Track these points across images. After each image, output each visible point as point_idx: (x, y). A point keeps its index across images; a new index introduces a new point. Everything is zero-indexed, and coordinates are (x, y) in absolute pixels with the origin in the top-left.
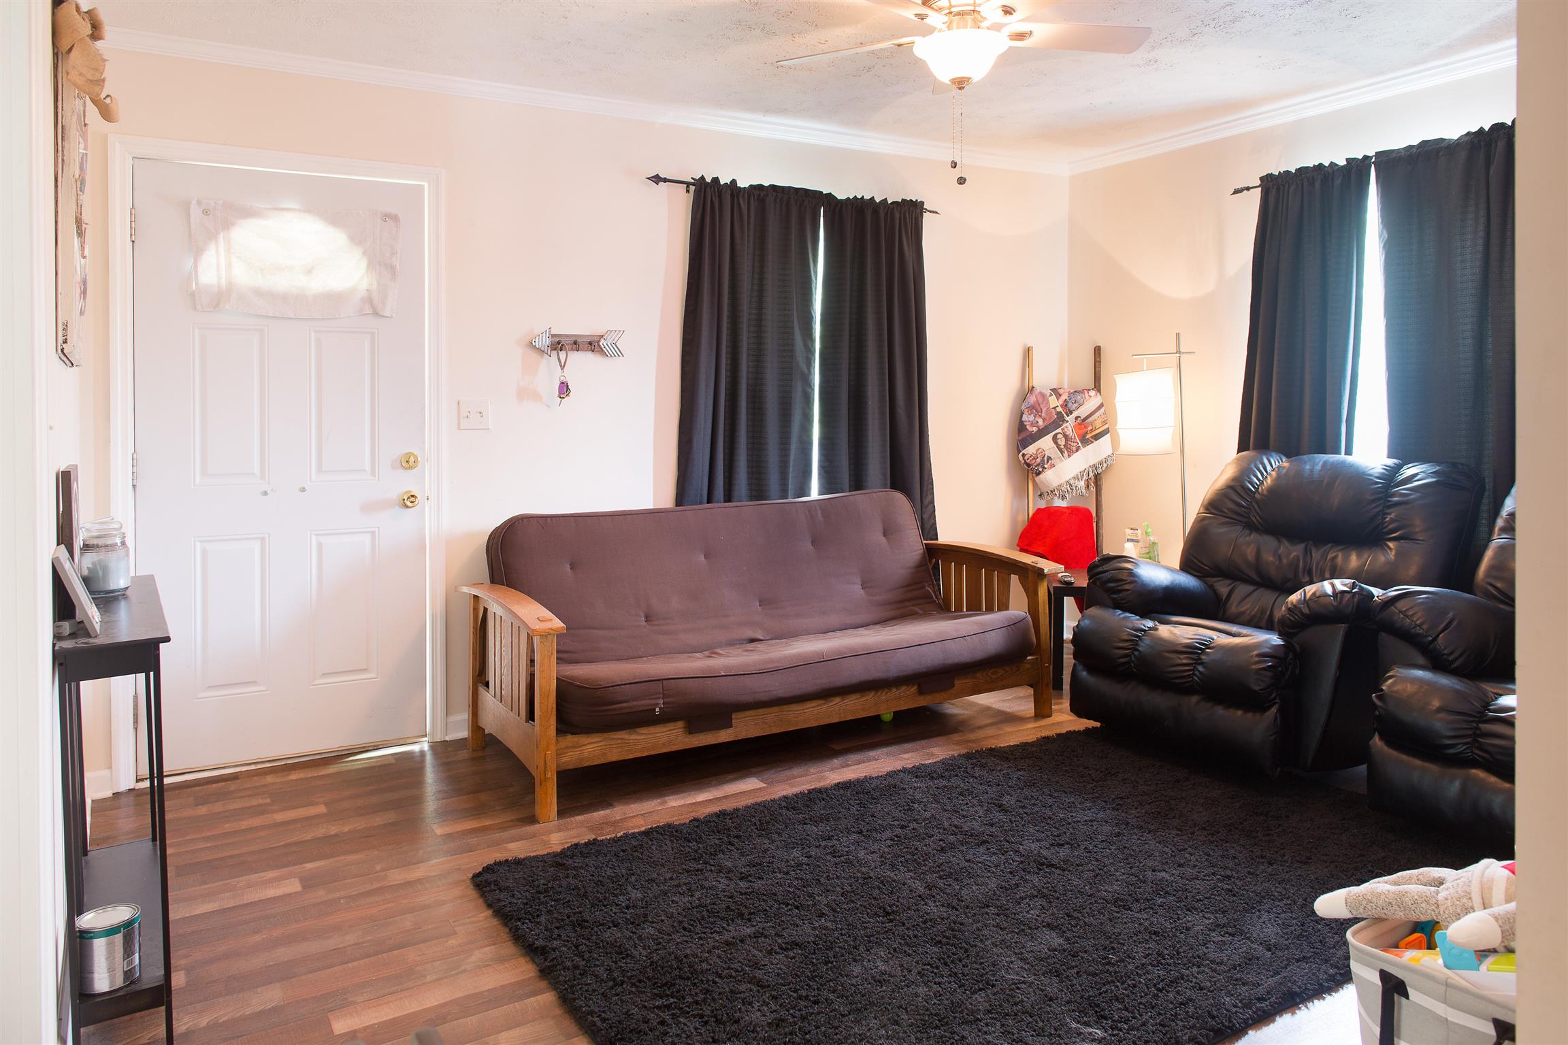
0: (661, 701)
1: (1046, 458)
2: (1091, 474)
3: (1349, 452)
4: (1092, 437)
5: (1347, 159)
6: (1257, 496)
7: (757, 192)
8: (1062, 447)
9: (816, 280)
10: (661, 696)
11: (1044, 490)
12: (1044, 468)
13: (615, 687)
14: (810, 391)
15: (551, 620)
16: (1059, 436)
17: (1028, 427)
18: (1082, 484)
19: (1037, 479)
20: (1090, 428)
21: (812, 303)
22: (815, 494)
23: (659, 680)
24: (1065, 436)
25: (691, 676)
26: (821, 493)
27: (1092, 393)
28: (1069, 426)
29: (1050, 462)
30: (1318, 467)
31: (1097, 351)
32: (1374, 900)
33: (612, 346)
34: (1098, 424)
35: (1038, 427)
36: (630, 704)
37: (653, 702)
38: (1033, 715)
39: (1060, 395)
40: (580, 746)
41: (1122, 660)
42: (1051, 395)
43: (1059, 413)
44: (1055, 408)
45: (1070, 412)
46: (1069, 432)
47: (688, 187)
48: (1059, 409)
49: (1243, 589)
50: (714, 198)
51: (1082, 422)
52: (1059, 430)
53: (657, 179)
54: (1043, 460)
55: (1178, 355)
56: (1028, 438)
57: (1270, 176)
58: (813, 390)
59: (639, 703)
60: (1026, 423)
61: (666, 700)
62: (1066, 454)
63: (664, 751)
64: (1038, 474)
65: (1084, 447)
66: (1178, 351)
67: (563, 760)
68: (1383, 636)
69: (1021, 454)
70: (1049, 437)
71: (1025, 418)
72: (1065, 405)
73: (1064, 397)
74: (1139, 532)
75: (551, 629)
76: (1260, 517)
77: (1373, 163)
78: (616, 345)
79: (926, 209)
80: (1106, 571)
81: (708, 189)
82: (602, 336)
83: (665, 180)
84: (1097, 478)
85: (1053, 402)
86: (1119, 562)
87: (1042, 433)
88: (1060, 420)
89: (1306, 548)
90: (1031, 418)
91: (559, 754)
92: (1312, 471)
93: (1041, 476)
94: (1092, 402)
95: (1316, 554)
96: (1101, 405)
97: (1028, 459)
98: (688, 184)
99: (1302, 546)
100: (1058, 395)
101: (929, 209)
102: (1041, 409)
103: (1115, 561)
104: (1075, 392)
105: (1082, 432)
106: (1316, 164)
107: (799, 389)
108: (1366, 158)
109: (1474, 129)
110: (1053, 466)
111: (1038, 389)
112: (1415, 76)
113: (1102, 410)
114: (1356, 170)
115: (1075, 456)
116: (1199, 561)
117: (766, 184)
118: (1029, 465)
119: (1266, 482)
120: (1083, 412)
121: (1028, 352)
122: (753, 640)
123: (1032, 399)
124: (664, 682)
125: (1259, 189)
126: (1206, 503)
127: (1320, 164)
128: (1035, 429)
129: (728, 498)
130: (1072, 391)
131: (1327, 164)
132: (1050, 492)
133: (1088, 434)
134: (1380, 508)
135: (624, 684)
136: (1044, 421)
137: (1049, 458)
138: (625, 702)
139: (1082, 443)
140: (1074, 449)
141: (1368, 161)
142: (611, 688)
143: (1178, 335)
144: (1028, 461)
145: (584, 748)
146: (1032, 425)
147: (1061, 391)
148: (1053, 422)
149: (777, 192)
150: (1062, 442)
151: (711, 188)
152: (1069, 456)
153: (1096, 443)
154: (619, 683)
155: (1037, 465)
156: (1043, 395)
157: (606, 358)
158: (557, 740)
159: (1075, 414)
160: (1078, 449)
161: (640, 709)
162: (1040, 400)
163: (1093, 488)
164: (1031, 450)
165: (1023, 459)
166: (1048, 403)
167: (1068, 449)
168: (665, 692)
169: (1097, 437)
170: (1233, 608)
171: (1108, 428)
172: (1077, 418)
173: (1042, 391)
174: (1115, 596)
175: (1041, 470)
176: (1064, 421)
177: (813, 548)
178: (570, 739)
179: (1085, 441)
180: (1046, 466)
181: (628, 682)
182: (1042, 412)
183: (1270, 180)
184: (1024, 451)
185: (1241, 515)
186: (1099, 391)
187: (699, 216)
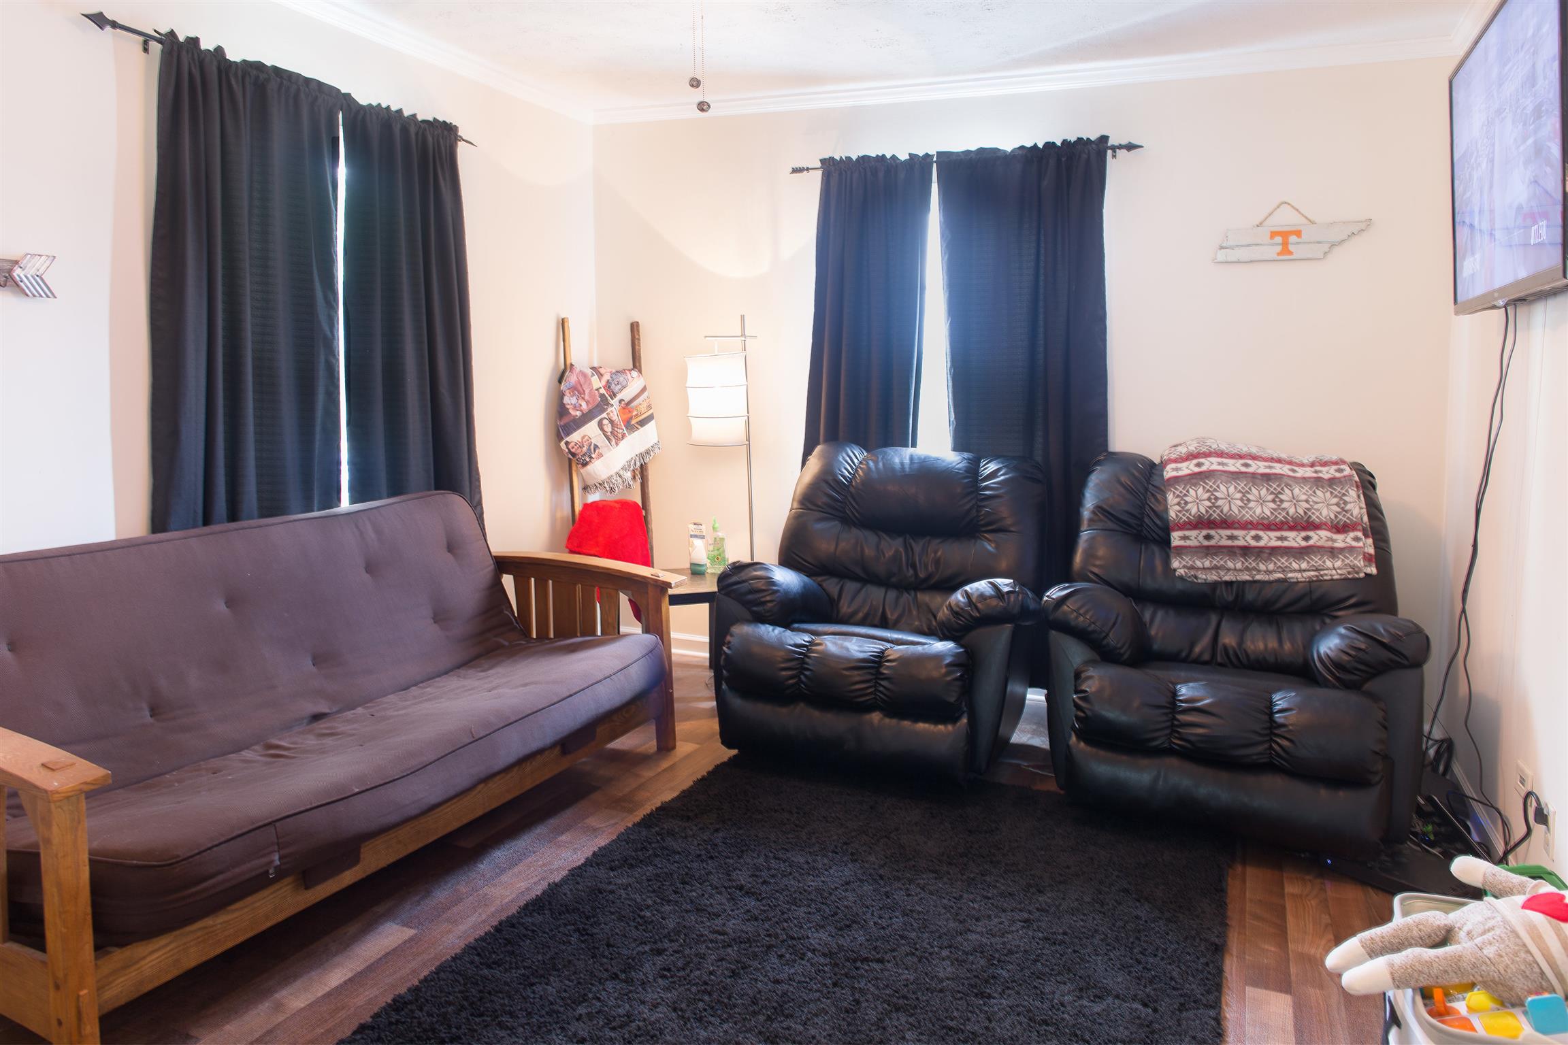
0: (276, 857)
1: (592, 447)
2: (638, 464)
3: (914, 445)
4: (637, 423)
5: (910, 154)
6: (852, 490)
7: (254, 72)
8: (609, 434)
9: (336, 210)
10: (276, 848)
11: (590, 482)
12: (591, 458)
13: (204, 854)
14: (334, 361)
15: (73, 764)
16: (605, 422)
17: (571, 411)
18: (628, 475)
19: (583, 471)
20: (635, 413)
21: (333, 242)
22: (345, 503)
23: (270, 824)
24: (612, 422)
25: (314, 805)
26: (353, 501)
27: (635, 374)
28: (614, 411)
29: (597, 451)
30: (907, 461)
31: (634, 327)
32: (1426, 970)
33: (34, 279)
34: (643, 408)
35: (581, 411)
36: (228, 875)
37: (264, 860)
38: (656, 748)
39: (602, 375)
40: (137, 962)
41: (791, 682)
42: (593, 375)
43: (602, 396)
44: (597, 390)
45: (613, 395)
46: (615, 418)
47: (145, 43)
48: (603, 391)
49: (851, 586)
50: (193, 68)
51: (627, 406)
52: (604, 415)
53: (99, 20)
54: (589, 449)
55: (743, 339)
56: (572, 423)
57: (832, 159)
58: (338, 360)
59: (244, 867)
60: (568, 407)
61: (283, 852)
62: (613, 442)
63: (269, 924)
64: (585, 464)
65: (630, 434)
66: (743, 335)
67: (108, 994)
68: (1053, 634)
69: (564, 441)
70: (594, 423)
71: (566, 400)
72: (608, 386)
73: (607, 377)
74: (703, 528)
75: (86, 783)
76: (857, 511)
77: (935, 162)
78: (42, 280)
79: (461, 137)
80: (743, 582)
81: (184, 53)
82: (16, 262)
83: (114, 25)
84: (643, 468)
85: (596, 383)
86: (755, 570)
87: (586, 418)
88: (603, 404)
89: (905, 541)
90: (574, 400)
91: (100, 989)
92: (902, 464)
93: (588, 467)
94: (634, 384)
95: (917, 547)
96: (644, 389)
97: (573, 448)
98: (147, 39)
99: (900, 541)
100: (600, 375)
101: (464, 138)
102: (584, 391)
103: (750, 569)
104: (617, 372)
105: (625, 417)
106: (880, 155)
107: (322, 358)
108: (927, 155)
109: (1029, 144)
110: (600, 455)
111: (578, 367)
112: (970, 83)
113: (645, 394)
114: (918, 166)
115: (622, 443)
116: (802, 559)
117: (268, 64)
118: (574, 455)
119: (858, 474)
120: (626, 395)
121: (563, 323)
122: (317, 717)
123: (572, 379)
124: (278, 824)
125: (820, 173)
126: (797, 498)
127: (884, 155)
128: (578, 413)
129: (233, 516)
130: (614, 371)
131: (888, 157)
132: (598, 485)
133: (633, 421)
134: (974, 502)
135: (216, 846)
136: (587, 405)
137: (596, 447)
138: (221, 872)
139: (627, 428)
140: (620, 436)
141: (928, 160)
142: (198, 856)
143: (743, 317)
144: (573, 450)
145: (143, 963)
146: (575, 408)
147: (602, 371)
148: (597, 406)
149: (281, 78)
150: (608, 428)
151: (188, 52)
152: (617, 444)
153: (642, 429)
154: (209, 845)
155: (584, 455)
156: (584, 375)
157: (25, 299)
158: (96, 965)
159: (619, 397)
160: (624, 436)
161: (247, 876)
162: (582, 380)
163: (638, 477)
164: (575, 437)
165: (568, 448)
166: (590, 384)
167: (614, 437)
168: (280, 841)
169: (642, 423)
170: (845, 608)
171: (652, 414)
172: (621, 401)
173: (582, 369)
174: (755, 609)
175: (588, 460)
176: (608, 404)
177: (368, 575)
178: (118, 956)
179: (631, 428)
180: (593, 456)
181: (223, 839)
182: (584, 394)
183: (831, 164)
184: (568, 439)
185: (837, 509)
186: (640, 371)
187: (171, 92)
